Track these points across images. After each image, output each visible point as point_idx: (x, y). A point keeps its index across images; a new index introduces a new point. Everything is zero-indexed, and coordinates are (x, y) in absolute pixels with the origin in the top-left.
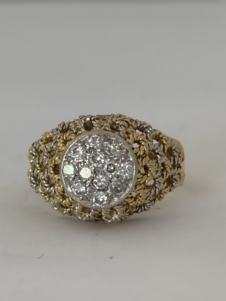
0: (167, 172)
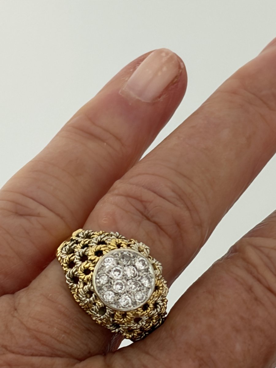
0: (84, 242)
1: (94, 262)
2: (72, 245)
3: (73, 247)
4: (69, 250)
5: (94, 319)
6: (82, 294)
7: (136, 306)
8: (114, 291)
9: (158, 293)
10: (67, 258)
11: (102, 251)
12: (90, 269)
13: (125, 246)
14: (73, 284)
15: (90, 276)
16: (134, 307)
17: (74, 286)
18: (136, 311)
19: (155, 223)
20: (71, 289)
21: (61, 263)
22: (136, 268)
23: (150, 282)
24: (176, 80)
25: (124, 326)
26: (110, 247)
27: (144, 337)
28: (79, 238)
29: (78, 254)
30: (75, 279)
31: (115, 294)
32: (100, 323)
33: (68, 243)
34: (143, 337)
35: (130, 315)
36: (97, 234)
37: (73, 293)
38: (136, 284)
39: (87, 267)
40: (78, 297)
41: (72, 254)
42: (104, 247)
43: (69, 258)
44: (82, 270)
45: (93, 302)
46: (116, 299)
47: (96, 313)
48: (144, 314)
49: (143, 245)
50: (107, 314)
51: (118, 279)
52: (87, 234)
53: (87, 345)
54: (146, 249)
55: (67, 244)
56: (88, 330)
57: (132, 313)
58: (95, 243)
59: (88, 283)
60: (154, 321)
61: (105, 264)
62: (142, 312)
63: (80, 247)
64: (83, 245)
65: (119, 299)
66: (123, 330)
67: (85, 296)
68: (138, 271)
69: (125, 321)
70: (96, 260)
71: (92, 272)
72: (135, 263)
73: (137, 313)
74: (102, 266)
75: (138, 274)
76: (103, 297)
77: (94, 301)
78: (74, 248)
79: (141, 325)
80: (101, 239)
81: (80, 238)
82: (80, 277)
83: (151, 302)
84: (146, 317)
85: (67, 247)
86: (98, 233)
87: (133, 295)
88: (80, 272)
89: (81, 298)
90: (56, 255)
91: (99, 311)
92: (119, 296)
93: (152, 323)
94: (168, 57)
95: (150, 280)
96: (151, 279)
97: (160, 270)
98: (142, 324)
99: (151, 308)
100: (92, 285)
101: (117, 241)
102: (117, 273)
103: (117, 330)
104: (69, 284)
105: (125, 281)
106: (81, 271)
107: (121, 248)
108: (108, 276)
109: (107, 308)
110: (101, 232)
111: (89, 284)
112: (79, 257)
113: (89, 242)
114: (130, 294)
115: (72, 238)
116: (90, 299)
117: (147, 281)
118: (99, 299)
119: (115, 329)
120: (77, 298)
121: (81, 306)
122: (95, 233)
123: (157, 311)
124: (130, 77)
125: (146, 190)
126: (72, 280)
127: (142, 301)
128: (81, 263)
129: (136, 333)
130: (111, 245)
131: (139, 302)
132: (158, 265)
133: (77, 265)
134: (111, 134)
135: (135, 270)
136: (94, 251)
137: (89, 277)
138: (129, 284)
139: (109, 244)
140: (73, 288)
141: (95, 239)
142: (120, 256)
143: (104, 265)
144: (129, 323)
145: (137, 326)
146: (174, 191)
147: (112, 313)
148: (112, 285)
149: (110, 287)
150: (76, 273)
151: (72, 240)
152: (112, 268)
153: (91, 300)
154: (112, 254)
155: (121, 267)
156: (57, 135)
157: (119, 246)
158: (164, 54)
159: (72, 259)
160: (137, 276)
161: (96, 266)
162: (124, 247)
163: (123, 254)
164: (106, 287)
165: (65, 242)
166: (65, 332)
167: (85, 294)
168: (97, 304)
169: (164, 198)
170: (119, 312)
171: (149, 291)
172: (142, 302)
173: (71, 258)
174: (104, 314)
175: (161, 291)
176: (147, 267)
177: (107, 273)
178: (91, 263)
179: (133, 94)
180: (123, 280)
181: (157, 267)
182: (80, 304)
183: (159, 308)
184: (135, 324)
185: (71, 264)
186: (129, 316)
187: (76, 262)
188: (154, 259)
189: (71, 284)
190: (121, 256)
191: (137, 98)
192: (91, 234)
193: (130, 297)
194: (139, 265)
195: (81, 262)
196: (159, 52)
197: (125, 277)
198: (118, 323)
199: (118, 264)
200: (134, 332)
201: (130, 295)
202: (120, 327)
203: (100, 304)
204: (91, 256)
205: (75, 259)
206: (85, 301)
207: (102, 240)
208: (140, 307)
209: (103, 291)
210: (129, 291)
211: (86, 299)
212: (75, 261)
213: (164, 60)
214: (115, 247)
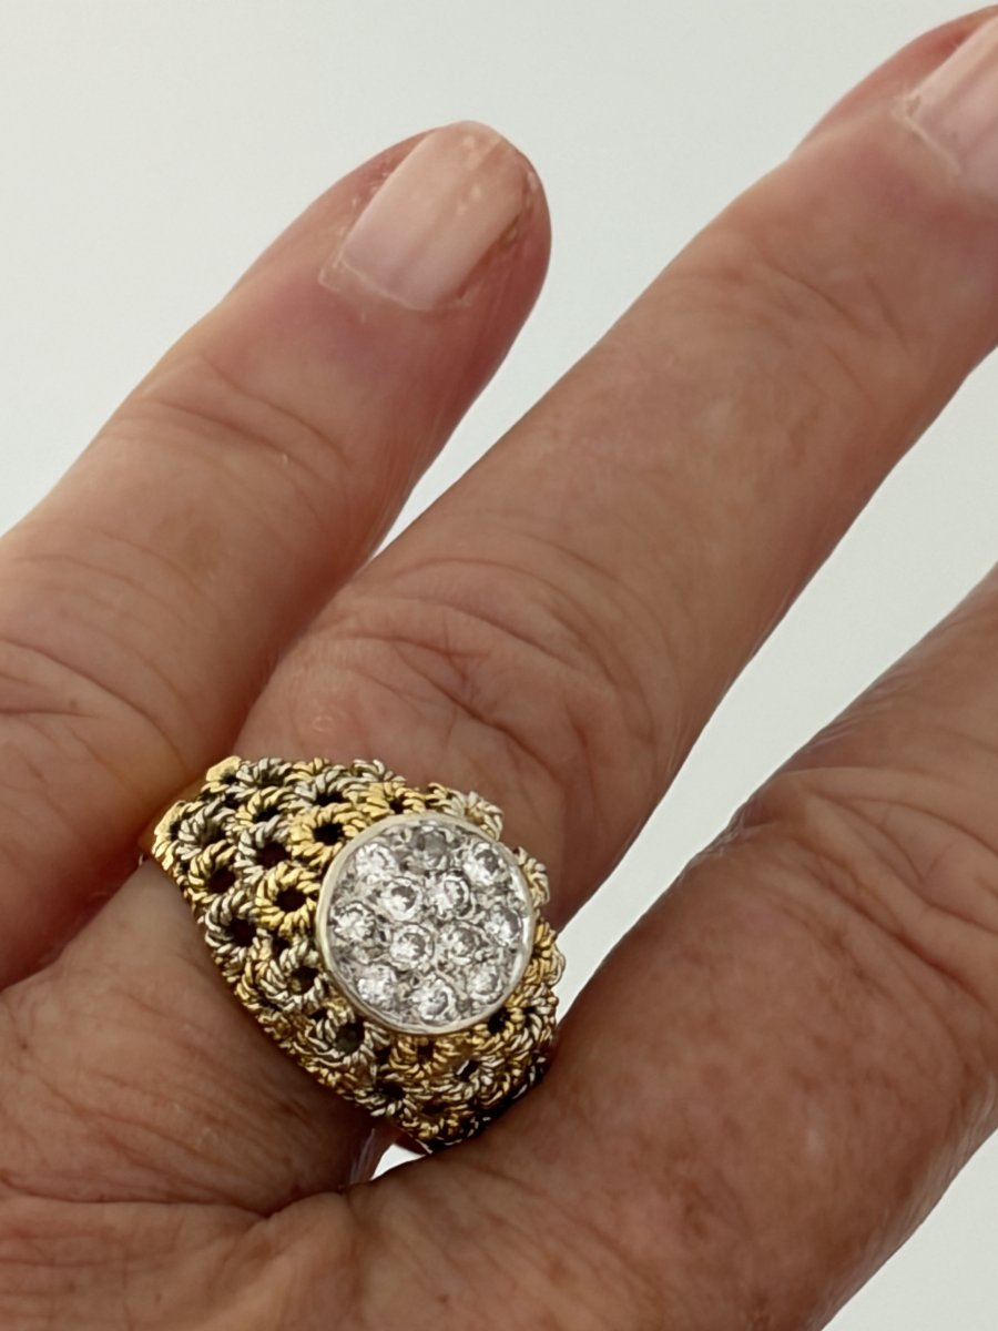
0: (262, 799)
1: (313, 863)
2: (215, 812)
3: (217, 818)
4: (204, 830)
5: (312, 1069)
6: (275, 980)
7: (473, 1015)
8: (394, 964)
9: (538, 972)
10: (206, 858)
11: (340, 825)
12: (301, 890)
13: (418, 806)
14: (231, 950)
15: (303, 912)
16: (463, 1018)
17: (237, 955)
18: (467, 1034)
19: (501, 727)
20: (222, 967)
21: (176, 879)
22: (468, 882)
23: (516, 929)
24: (513, 234)
25: (419, 1090)
26: (365, 810)
27: (476, 1131)
28: (238, 785)
29: (248, 841)
30: (240, 929)
31: (399, 973)
32: (334, 1083)
33: (193, 806)
34: (472, 1132)
35: (447, 1050)
36: (304, 767)
37: (231, 979)
38: (468, 937)
39: (288, 884)
40: (255, 993)
41: (221, 843)
42: (347, 811)
43: (213, 858)
44: (270, 894)
45: (317, 1006)
46: (403, 993)
47: (324, 1046)
48: (493, 1045)
49: (478, 801)
50: (368, 1046)
51: (407, 923)
52: (263, 771)
53: (287, 1161)
54: (492, 815)
55: (190, 810)
56: (286, 1109)
57: (453, 1041)
58: (306, 799)
59: (296, 940)
60: (517, 1072)
61: (359, 868)
62: (486, 1039)
63: (250, 817)
64: (259, 808)
65: (413, 990)
66: (414, 1107)
67: (282, 986)
68: (475, 893)
69: (425, 1071)
70: (323, 858)
71: (310, 903)
72: (463, 863)
73: (468, 1041)
74: (350, 876)
75: (474, 902)
76: (357, 989)
77: (320, 1001)
78: (224, 820)
79: (477, 1087)
80: (328, 785)
81: (242, 784)
82: (264, 919)
83: (516, 1003)
84: (497, 1059)
85: (199, 819)
86: (307, 764)
87: (459, 976)
88: (260, 901)
89: (271, 994)
90: (153, 851)
91: (337, 1040)
92: (412, 981)
93: (508, 1078)
94: (487, 150)
95: (516, 923)
96: (519, 919)
97: (542, 888)
98: (482, 1084)
99: (515, 1023)
100: (312, 946)
101: (388, 791)
102: (400, 901)
103: (392, 1108)
104: (217, 949)
105: (432, 928)
106: (266, 896)
107: (406, 811)
108: (372, 912)
109: (367, 1024)
110: (318, 764)
111: (300, 944)
112: (252, 852)
113: (281, 797)
114: (449, 973)
115: (208, 790)
116: (306, 996)
117: (507, 928)
118: (341, 993)
119: (385, 1105)
120: (252, 996)
121: (261, 1027)
122: (296, 767)
123: (531, 1035)
124: (351, 225)
125: (462, 616)
126: (227, 934)
127: (494, 995)
128: (261, 872)
129: (455, 1116)
130: (371, 804)
131: (481, 1003)
132: (533, 871)
133: (246, 880)
134: (302, 422)
135: (465, 887)
136: (310, 827)
137: (301, 918)
138: (445, 937)
139: (362, 800)
140: (233, 961)
141: (306, 787)
142: (408, 840)
143: (356, 871)
144: (437, 1082)
145: (462, 1093)
146: (557, 615)
147: (385, 1042)
148: (385, 944)
149: (378, 952)
150: (243, 909)
151: (208, 796)
152: (386, 884)
153: (309, 1001)
154: (382, 834)
155: (414, 877)
156: (103, 434)
157: (397, 806)
158: (469, 142)
159: (221, 862)
160: (474, 910)
161: (327, 879)
162: (415, 808)
163: (422, 832)
164: (367, 949)
165: (182, 805)
166: (210, 1119)
167: (286, 978)
168: (330, 1014)
169: (528, 639)
170: (409, 1039)
171: (513, 962)
172: (490, 1002)
173: (219, 858)
174: (356, 1048)
175: (548, 963)
176: (502, 878)
177: (365, 902)
178: (304, 869)
179: (368, 282)
180: (424, 925)
181: (531, 877)
182: (261, 1019)
183: (536, 1025)
184: (456, 1085)
185: (220, 878)
186: (444, 1052)
187: (242, 869)
188: (522, 851)
189: (223, 950)
190: (412, 840)
191: (385, 293)
192: (277, 771)
193: (448, 985)
194: (477, 871)
195: (260, 867)
196: (454, 135)
197: (429, 914)
198: (401, 1079)
199: (404, 867)
200: (449, 1113)
201: (449, 979)
202: (402, 1095)
203: (343, 1014)
204: (303, 843)
205: (238, 857)
206: (285, 1004)
207: (331, 788)
208: (481, 1022)
209: (354, 965)
210: (446, 963)
211: (290, 996)
212: (237, 865)
213: (474, 160)
214: (383, 812)
